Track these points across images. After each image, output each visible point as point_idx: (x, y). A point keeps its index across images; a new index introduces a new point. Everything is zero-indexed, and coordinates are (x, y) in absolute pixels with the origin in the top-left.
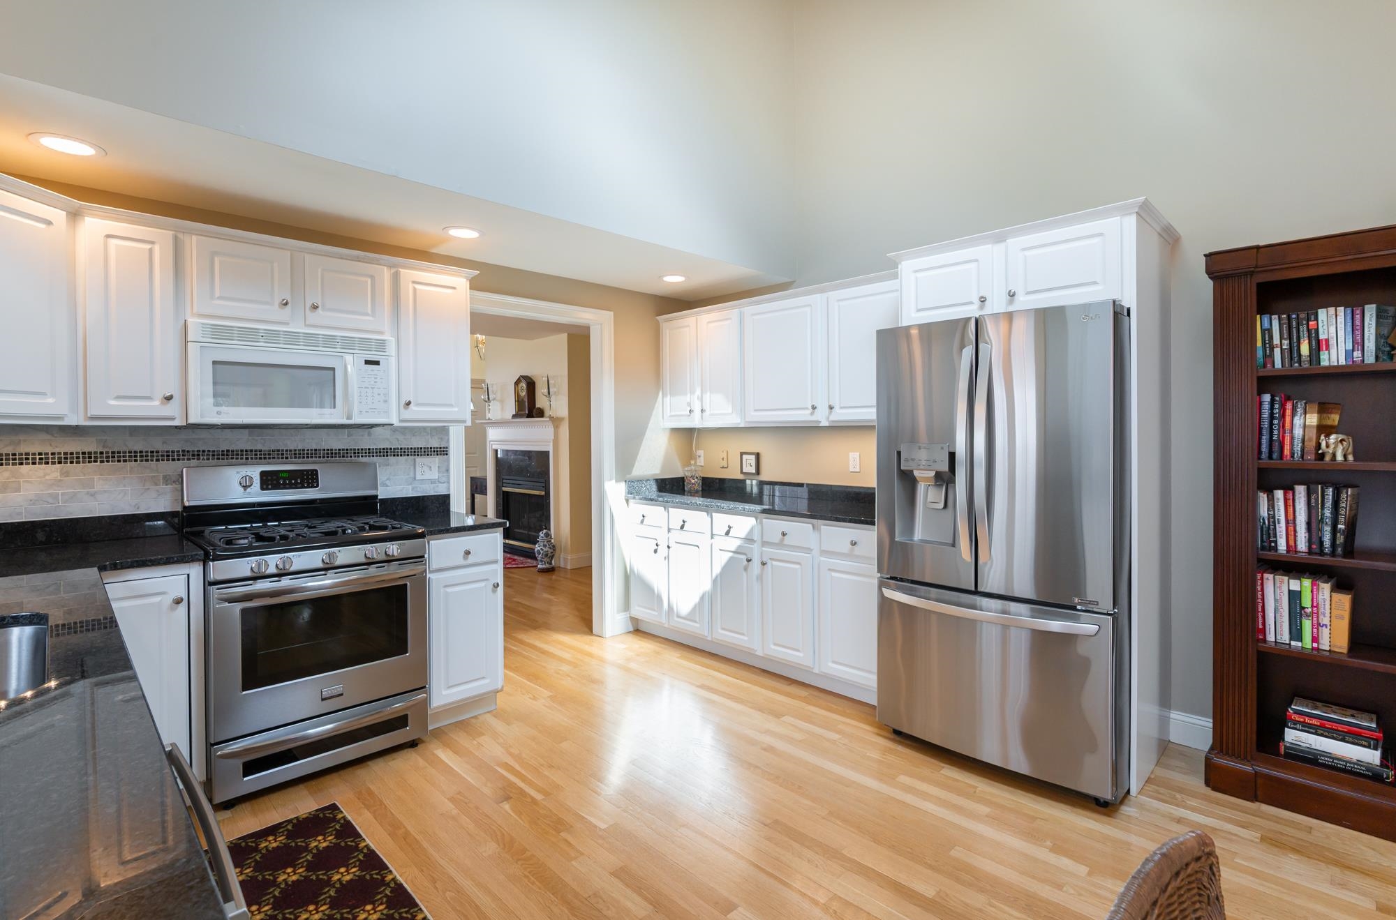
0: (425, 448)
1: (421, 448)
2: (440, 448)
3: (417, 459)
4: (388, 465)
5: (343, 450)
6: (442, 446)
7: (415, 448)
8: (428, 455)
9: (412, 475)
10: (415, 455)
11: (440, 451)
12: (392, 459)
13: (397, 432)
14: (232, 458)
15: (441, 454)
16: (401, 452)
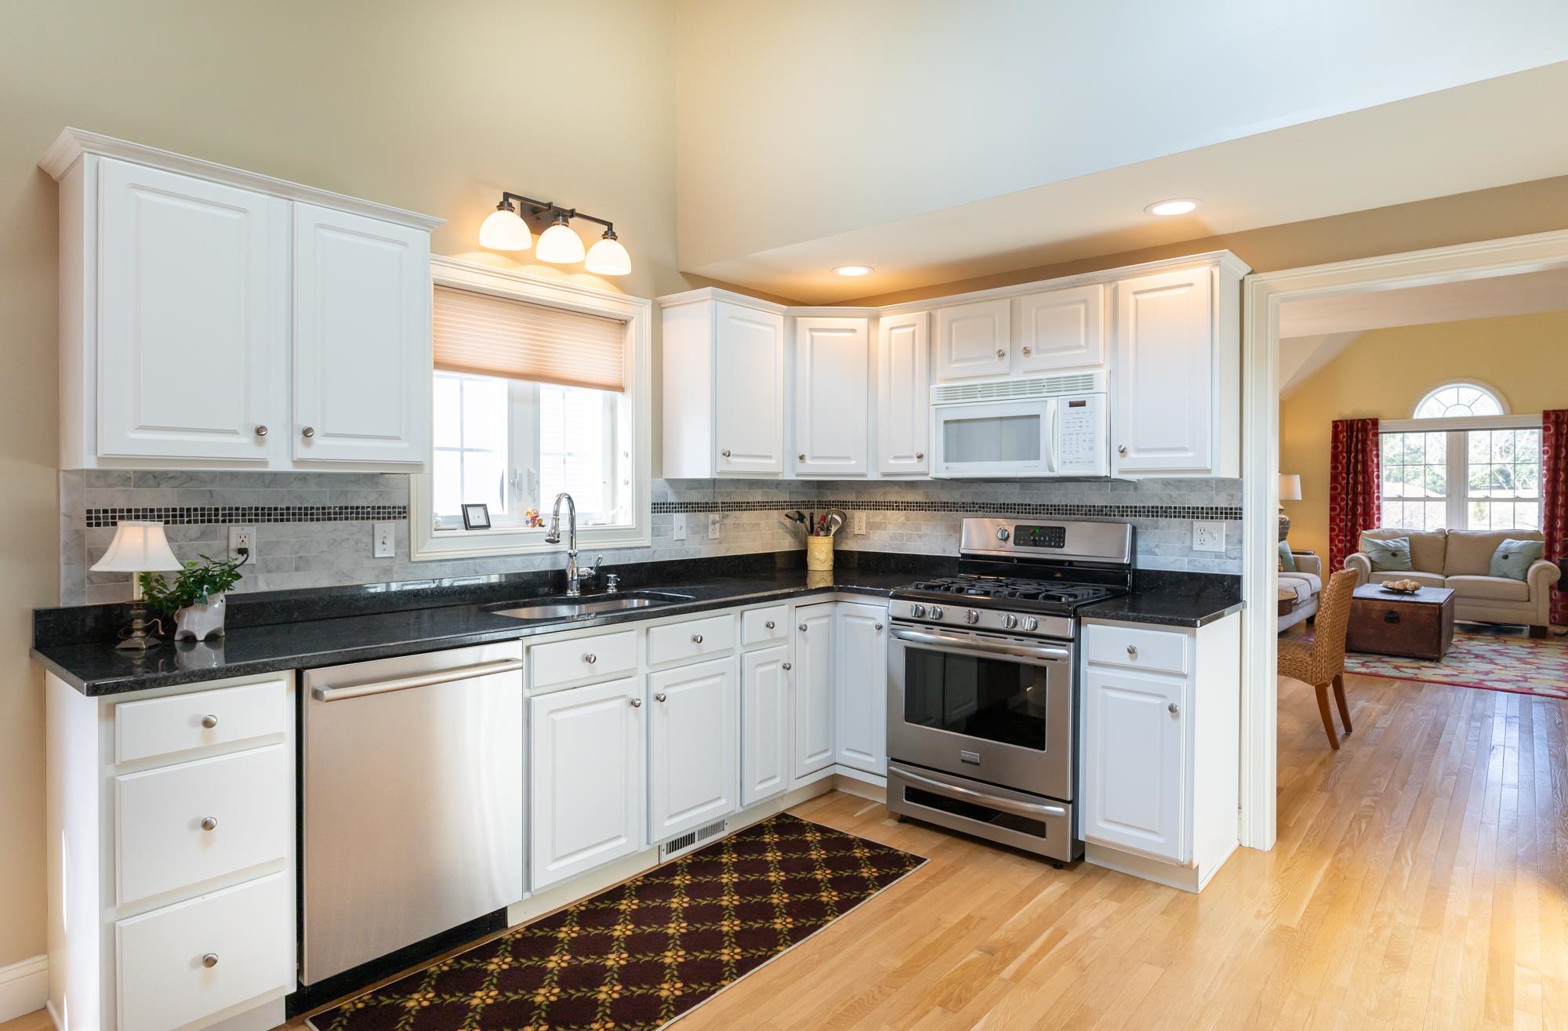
0: (1207, 509)
1: (1202, 508)
2: (1231, 509)
3: (1194, 523)
4: (1158, 528)
5: (1106, 507)
6: (1233, 506)
7: (1193, 508)
8: (1212, 518)
9: (1188, 543)
10: (1193, 517)
11: (1231, 513)
12: (1163, 521)
13: (1169, 487)
14: (1007, 512)
15: (1231, 518)
16: (1175, 512)
